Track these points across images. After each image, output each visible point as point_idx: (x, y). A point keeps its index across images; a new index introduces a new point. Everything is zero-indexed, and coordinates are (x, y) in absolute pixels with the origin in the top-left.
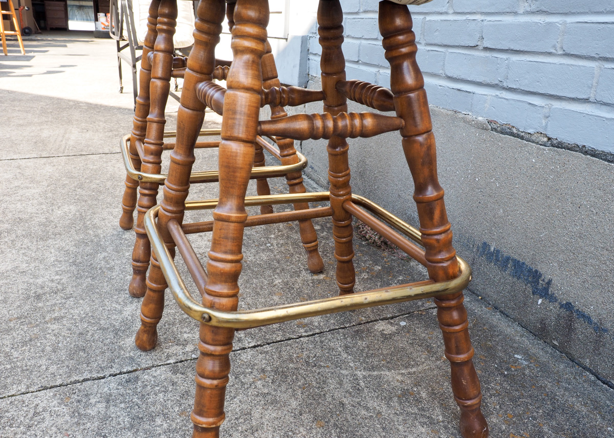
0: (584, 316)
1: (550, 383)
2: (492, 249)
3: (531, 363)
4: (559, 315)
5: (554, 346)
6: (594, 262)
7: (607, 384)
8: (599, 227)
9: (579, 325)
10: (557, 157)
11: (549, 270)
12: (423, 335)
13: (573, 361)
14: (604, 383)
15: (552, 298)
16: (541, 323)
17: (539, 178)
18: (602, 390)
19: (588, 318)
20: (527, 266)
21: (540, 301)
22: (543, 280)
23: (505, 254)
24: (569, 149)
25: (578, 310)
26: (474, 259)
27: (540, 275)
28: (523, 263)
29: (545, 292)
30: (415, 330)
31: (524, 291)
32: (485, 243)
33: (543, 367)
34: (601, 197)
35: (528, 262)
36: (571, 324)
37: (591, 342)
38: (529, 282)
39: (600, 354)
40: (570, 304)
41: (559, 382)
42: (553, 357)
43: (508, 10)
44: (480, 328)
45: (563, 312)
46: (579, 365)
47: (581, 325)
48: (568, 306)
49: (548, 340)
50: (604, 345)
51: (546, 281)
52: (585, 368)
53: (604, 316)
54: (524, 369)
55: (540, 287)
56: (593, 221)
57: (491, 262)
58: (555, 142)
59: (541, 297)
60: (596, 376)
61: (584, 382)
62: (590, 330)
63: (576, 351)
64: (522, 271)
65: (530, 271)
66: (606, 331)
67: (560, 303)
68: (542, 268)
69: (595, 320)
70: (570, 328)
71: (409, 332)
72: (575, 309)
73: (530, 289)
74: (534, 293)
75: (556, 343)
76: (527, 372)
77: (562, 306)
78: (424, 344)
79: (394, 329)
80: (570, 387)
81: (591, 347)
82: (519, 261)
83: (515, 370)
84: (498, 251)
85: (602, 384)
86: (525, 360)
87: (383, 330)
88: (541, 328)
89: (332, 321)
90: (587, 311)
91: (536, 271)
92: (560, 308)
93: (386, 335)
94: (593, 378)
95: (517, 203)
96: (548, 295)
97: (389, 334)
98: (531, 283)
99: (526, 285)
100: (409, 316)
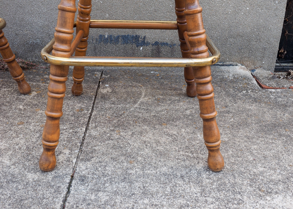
0: (164, 44)
1: (171, 73)
2: (106, 36)
3: (158, 72)
4: (152, 50)
9: (162, 49)
11: (143, 32)
12: (121, 84)
15: (147, 44)
19: (167, 44)
20: (130, 35)
22: (141, 38)
23: (116, 36)
26: (95, 47)
27: (139, 36)
28: (128, 35)
29: (143, 43)
30: (115, 85)
31: (132, 48)
32: (101, 35)
33: (162, 71)
36: (159, 50)
37: (169, 53)
39: (174, 55)
40: (157, 42)
45: (154, 47)
47: (164, 48)
48: (156, 43)
51: (143, 38)
53: (173, 39)
54: (160, 74)
55: (140, 42)
57: (108, 43)
59: (142, 46)
62: (168, 48)
64: (128, 39)
65: (133, 37)
66: (175, 45)
67: (152, 44)
69: (169, 43)
70: (159, 53)
71: (115, 87)
72: (160, 43)
73: (134, 45)
74: (137, 47)
76: (162, 74)
77: (153, 45)
78: (128, 86)
82: (125, 35)
84: (111, 36)
86: (155, 72)
87: (108, 91)
89: (86, 101)
90: (165, 41)
91: (136, 36)
92: (152, 46)
95: (116, 8)
96: (145, 43)
97: (112, 91)
98: (135, 42)
99: (132, 45)
100: (102, 83)
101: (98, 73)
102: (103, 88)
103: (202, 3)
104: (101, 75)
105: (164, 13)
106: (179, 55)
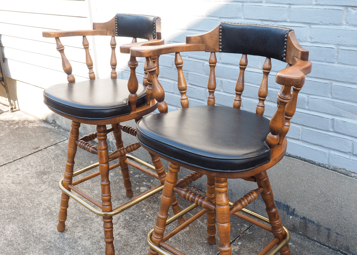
0: (311, 221)
1: (306, 252)
3: (296, 245)
4: (300, 222)
5: (300, 234)
6: (312, 201)
7: (324, 246)
8: (312, 188)
9: (309, 225)
10: (289, 160)
11: (293, 205)
12: (251, 246)
13: (309, 239)
14: (323, 245)
15: (296, 216)
16: (293, 226)
17: (282, 168)
18: (324, 249)
19: (313, 222)
21: (291, 217)
22: (291, 209)
24: (294, 157)
25: (308, 219)
27: (290, 207)
28: (281, 202)
29: (293, 213)
30: (246, 245)
31: (283, 213)
33: (301, 245)
34: (311, 177)
35: (283, 202)
36: (306, 225)
37: (316, 231)
38: (285, 210)
39: (320, 235)
41: (309, 250)
42: (302, 239)
43: (255, 97)
44: (270, 235)
45: (302, 221)
46: (312, 240)
47: (311, 225)
48: (304, 218)
49: (297, 232)
50: (321, 231)
51: (293, 209)
52: (315, 241)
53: (320, 221)
54: (295, 249)
55: (290, 211)
56: (309, 186)
58: (287, 154)
59: (291, 215)
60: (320, 243)
61: (317, 247)
62: (315, 226)
63: (310, 235)
64: (280, 206)
65: (284, 205)
66: (321, 226)
67: (300, 217)
68: (289, 204)
69: (316, 222)
70: (306, 227)
71: (244, 247)
72: (307, 219)
73: (285, 213)
74: (287, 214)
75: (301, 233)
76: (297, 250)
77: (301, 218)
78: (254, 251)
79: (238, 247)
80: (313, 251)
81: (316, 232)
82: (278, 202)
83: (293, 251)
85: (323, 246)
86: (293, 245)
87: (234, 250)
88: (293, 227)
89: (211, 253)
90: (312, 219)
91: (287, 205)
92: (301, 219)
93: (237, 252)
94: (319, 244)
95: (273, 178)
96: (294, 214)
97: (238, 251)
98: (286, 210)
99: (283, 211)
100: (239, 239)
101: (246, 226)
102: (235, 245)
103: (348, 200)
104: (247, 230)
105: (312, 196)
106: (324, 236)
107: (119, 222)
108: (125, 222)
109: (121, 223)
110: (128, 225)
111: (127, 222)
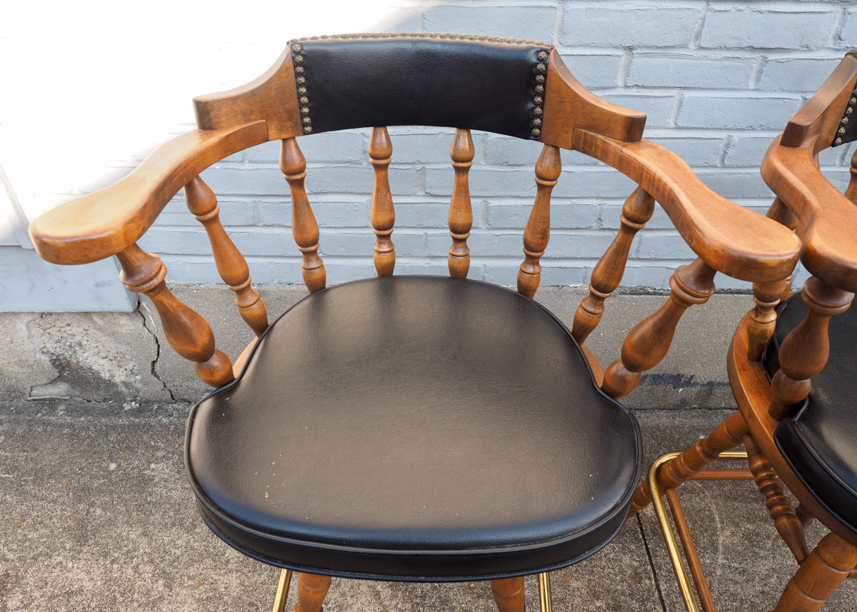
4: (699, 391)
9: (718, 390)
11: (691, 370)
13: (711, 409)
15: (694, 384)
16: (680, 401)
20: (668, 374)
21: (681, 390)
22: (686, 378)
25: (715, 383)
27: (683, 375)
28: (664, 374)
31: (664, 389)
37: (727, 395)
40: (712, 382)
45: (704, 388)
46: (716, 409)
51: (689, 377)
52: (721, 408)
59: (683, 387)
65: (671, 376)
67: (701, 385)
68: (683, 372)
70: (709, 394)
73: (670, 386)
74: (674, 388)
75: (695, 406)
82: (659, 374)
91: (678, 375)
96: (690, 384)
98: (672, 383)
99: (666, 386)
107: (386, 603)
108: (400, 594)
109: (394, 603)
110: (416, 597)
111: (406, 590)
